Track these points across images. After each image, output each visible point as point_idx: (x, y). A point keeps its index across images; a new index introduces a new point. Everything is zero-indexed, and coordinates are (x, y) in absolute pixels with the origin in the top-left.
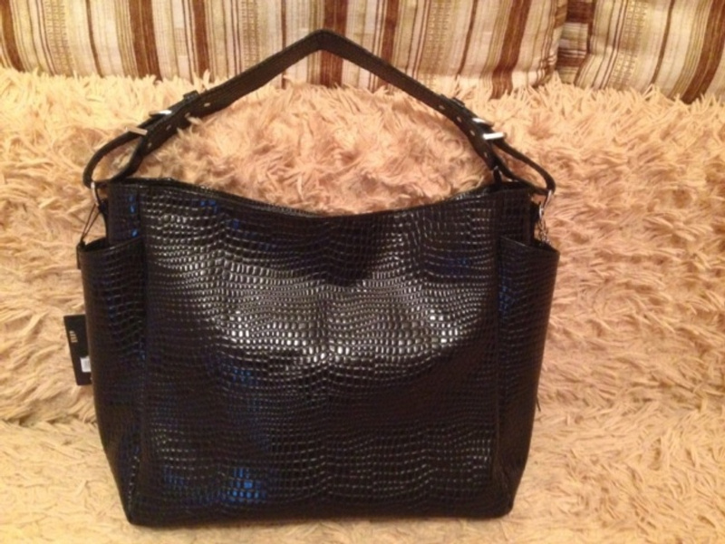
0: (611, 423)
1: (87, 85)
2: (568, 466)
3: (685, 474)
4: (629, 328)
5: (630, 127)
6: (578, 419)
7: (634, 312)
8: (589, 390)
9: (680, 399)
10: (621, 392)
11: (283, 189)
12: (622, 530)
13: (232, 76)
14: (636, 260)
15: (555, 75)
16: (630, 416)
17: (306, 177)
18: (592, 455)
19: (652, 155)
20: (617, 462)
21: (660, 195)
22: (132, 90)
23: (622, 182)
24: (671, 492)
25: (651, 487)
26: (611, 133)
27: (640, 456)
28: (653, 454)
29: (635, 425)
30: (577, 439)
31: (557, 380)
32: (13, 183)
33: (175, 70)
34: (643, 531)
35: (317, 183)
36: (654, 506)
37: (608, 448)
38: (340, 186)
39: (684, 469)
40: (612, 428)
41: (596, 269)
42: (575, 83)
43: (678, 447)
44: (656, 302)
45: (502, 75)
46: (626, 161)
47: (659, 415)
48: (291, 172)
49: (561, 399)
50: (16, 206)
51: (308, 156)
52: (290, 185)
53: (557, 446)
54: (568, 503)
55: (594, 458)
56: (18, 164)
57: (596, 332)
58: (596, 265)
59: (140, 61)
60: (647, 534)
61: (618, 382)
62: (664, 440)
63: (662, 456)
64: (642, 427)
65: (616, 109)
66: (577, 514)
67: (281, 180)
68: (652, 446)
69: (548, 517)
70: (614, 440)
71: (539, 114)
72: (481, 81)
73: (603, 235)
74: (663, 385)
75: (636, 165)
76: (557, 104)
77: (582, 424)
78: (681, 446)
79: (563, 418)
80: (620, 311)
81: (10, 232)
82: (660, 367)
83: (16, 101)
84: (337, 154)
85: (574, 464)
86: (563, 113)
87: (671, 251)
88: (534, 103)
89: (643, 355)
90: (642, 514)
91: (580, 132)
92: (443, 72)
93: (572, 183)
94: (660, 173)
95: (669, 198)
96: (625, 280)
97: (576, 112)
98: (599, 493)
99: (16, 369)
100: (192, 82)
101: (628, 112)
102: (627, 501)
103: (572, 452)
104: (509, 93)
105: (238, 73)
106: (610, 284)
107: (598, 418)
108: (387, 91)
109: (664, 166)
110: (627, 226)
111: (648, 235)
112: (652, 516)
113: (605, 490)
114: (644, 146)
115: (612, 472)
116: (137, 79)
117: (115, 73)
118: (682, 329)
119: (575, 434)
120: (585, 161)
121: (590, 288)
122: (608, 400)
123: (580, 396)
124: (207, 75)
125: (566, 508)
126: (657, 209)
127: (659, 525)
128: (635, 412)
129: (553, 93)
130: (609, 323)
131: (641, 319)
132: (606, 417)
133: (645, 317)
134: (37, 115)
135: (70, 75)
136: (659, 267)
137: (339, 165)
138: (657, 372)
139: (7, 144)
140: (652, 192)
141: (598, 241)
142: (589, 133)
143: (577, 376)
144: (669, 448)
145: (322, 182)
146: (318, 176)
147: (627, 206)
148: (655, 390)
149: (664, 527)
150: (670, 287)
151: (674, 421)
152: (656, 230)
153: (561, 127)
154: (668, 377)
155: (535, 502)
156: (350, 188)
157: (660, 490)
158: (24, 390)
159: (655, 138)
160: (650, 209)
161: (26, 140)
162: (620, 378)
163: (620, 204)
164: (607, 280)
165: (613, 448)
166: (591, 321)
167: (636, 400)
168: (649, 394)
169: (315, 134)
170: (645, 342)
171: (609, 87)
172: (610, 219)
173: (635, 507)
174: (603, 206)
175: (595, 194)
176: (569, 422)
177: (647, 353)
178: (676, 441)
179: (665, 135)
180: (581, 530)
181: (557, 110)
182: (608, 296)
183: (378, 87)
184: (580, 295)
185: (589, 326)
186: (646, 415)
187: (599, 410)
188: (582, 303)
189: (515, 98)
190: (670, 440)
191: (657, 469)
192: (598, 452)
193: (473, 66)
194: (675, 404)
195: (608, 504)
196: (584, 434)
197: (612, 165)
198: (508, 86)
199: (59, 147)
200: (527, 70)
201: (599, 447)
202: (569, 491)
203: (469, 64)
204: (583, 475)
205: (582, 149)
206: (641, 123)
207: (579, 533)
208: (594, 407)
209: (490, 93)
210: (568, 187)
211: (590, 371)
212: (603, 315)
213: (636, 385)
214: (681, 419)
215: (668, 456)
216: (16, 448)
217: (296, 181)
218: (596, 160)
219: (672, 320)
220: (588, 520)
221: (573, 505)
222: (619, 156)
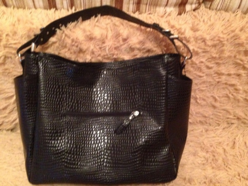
0: (218, 132)
1: (31, 13)
2: (201, 147)
3: (243, 151)
4: (226, 99)
5: (228, 27)
6: (207, 131)
7: (228, 93)
8: (211, 120)
9: (245, 123)
10: (223, 121)
11: (101, 51)
12: (219, 170)
13: (82, 9)
14: (229, 75)
15: (203, 5)
16: (226, 129)
17: (109, 47)
18: (210, 144)
19: (236, 37)
20: (219, 146)
21: (239, 52)
22: (47, 15)
23: (225, 48)
24: (238, 157)
25: (231, 155)
26: (221, 29)
27: (228, 144)
28: (233, 143)
29: (227, 133)
30: (205, 138)
31: (200, 117)
32: (7, 50)
33: (62, 6)
34: (227, 170)
35: (113, 49)
36: (231, 162)
37: (216, 141)
38: (122, 49)
39: (243, 149)
40: (219, 134)
41: (215, 78)
42: (210, 8)
43: (242, 141)
44: (236, 90)
45: (182, 6)
46: (226, 39)
47: (237, 129)
48: (104, 45)
49: (201, 123)
50: (8, 58)
51: (110, 39)
52: (104, 49)
53: (198, 140)
54: (200, 160)
55: (211, 145)
56: (9, 43)
57: (214, 100)
58: (214, 77)
59: (49, 3)
60: (228, 172)
61: (222, 117)
62: (237, 138)
63: (235, 144)
64: (229, 134)
65: (223, 20)
66: (203, 164)
67: (100, 48)
68: (232, 140)
69: (193, 165)
70: (219, 138)
71: (195, 22)
72: (174, 8)
73: (217, 66)
74: (238, 119)
75: (230, 41)
76: (202, 17)
77: (208, 132)
78: (243, 141)
79: (201, 130)
80: (223, 93)
81: (6, 66)
82: (237, 112)
83: (6, 19)
84: (120, 39)
85: (204, 147)
86: (204, 21)
87: (242, 72)
88: (194, 17)
89: (231, 108)
90: (226, 165)
91: (210, 29)
92: (160, 6)
93: (206, 48)
94: (239, 44)
95: (242, 53)
96: (225, 82)
97: (209, 21)
98: (212, 157)
99: (10, 113)
100: (68, 10)
101: (228, 21)
102: (222, 160)
103: (203, 142)
104: (185, 13)
105: (85, 8)
106: (219, 84)
107: (214, 130)
108: (139, 13)
109: (240, 41)
110: (226, 63)
111: (234, 66)
112: (230, 165)
113: (214, 156)
114: (233, 34)
115: (217, 150)
116: (49, 10)
117: (40, 8)
118: (245, 99)
119: (205, 136)
120: (212, 40)
121: (212, 85)
122: (218, 124)
123: (208, 122)
124: (74, 8)
125: (200, 162)
126: (237, 57)
127: (233, 169)
128: (227, 128)
129: (201, 14)
130: (219, 97)
131: (230, 95)
132: (217, 130)
133: (232, 95)
134: (14, 25)
135: (24, 8)
136: (238, 77)
137: (121, 43)
138: (236, 114)
139: (4, 36)
140: (236, 51)
141: (215, 68)
142: (213, 29)
143: (207, 115)
144: (239, 141)
145: (115, 48)
146: (114, 46)
147: (226, 56)
148: (235, 120)
149: (234, 170)
150: (241, 84)
151: (241, 132)
152: (237, 64)
153: (203, 27)
154: (240, 116)
155: (189, 160)
156: (125, 50)
157: (234, 156)
158: (12, 120)
159: (237, 32)
160: (235, 57)
161: (11, 34)
162: (222, 116)
163: (224, 55)
164: (218, 82)
165: (218, 141)
166: (212, 96)
167: (228, 124)
168: (233, 121)
169: (113, 31)
170: (232, 103)
171: (222, 10)
172: (220, 60)
173: (224, 162)
174: (217, 56)
175: (215, 51)
176: (203, 131)
177: (233, 107)
178: (241, 139)
179: (241, 30)
180: (205, 170)
181: (202, 20)
182: (219, 87)
183: (136, 11)
184: (208, 87)
185: (212, 98)
186: (231, 129)
187: (215, 127)
188: (209, 90)
189: (187, 14)
190: (239, 138)
191: (233, 149)
192: (213, 142)
193: (172, 3)
194: (243, 125)
195: (215, 161)
196: (208, 136)
197: (221, 42)
198: (184, 10)
199: (23, 37)
200: (191, 4)
201: (213, 141)
202: (201, 156)
203: (170, 2)
204: (207, 150)
205: (210, 35)
206: (232, 25)
207: (204, 171)
208: (213, 126)
209: (177, 13)
210: (204, 49)
211: (211, 114)
212: (217, 94)
213: (228, 118)
214: (244, 131)
215: (238, 144)
216: (11, 140)
217: (106, 48)
218: (215, 39)
219: (242, 96)
220: (207, 166)
221: (202, 161)
222: (223, 38)
